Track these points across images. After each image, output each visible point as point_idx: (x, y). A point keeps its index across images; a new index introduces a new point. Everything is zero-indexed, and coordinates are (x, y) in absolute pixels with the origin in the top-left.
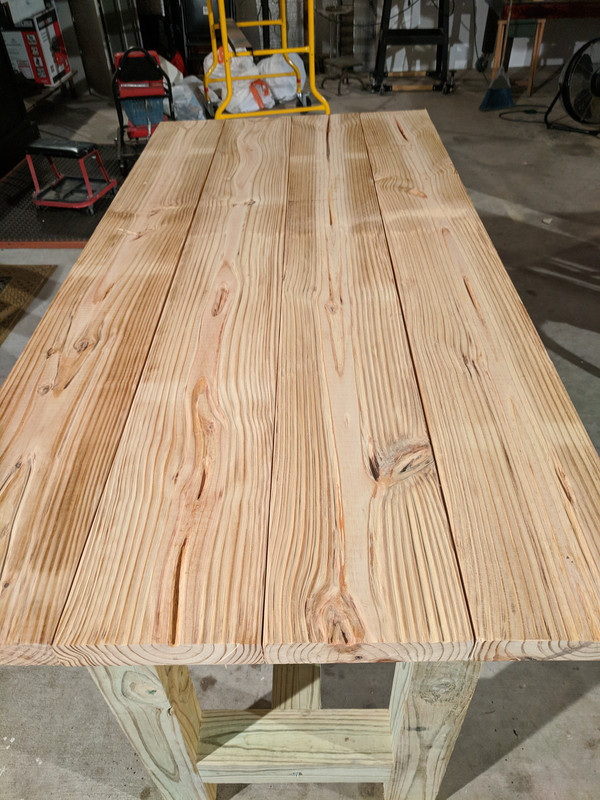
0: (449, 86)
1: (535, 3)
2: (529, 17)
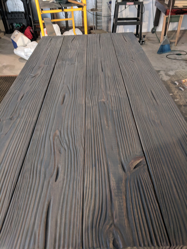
0: (143, 42)
1: (179, 8)
2: (177, 14)
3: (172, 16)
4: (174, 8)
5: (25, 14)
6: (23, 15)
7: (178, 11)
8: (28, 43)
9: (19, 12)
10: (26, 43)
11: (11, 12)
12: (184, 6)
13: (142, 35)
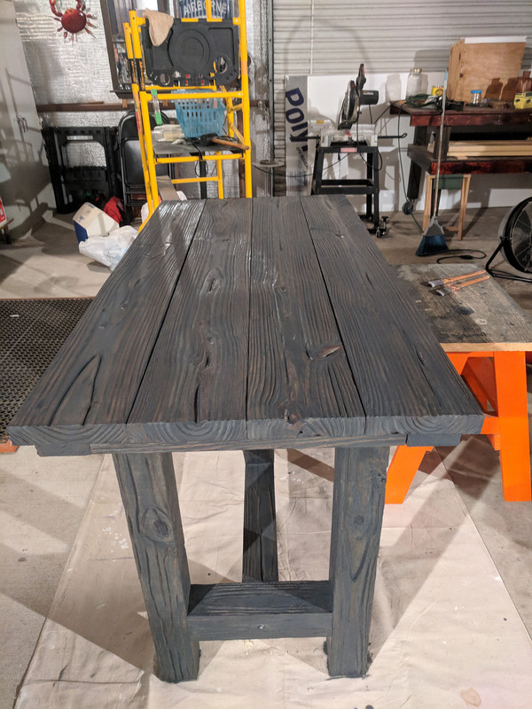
0: (382, 230)
1: (459, 161)
2: (455, 173)
3: (446, 176)
4: (448, 160)
5: (106, 172)
6: (103, 173)
7: (456, 165)
8: (112, 230)
9: (94, 168)
10: (108, 229)
11: (75, 167)
12: (469, 157)
13: (380, 216)
